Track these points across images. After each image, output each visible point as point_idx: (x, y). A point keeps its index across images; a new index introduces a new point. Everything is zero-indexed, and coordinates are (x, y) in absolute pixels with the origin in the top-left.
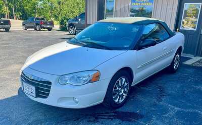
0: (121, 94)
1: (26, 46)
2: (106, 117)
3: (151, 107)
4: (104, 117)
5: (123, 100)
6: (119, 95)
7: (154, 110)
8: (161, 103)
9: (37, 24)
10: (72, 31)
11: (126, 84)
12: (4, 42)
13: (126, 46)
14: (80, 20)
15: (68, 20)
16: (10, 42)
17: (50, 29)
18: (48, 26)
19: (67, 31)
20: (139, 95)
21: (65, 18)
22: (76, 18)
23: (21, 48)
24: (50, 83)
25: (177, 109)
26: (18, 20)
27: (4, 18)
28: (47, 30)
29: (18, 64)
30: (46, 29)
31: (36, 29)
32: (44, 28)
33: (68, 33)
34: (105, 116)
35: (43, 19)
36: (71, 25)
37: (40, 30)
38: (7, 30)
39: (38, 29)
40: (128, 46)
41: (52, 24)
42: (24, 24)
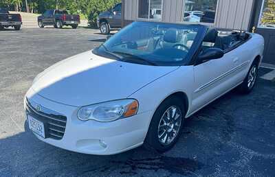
0: (170, 130)
1: (41, 53)
2: (148, 167)
3: (214, 150)
4: (144, 166)
5: (173, 138)
6: (166, 132)
7: (219, 156)
8: (229, 143)
9: (57, 20)
10: (104, 29)
11: (178, 116)
12: (11, 46)
13: (177, 60)
14: (115, 13)
15: (99, 13)
16: (19, 47)
17: (75, 26)
18: (73, 22)
19: (97, 28)
20: (196, 129)
21: (95, 10)
22: (110, 11)
23: (35, 55)
24: (65, 118)
25: (252, 153)
26: (32, 14)
27: (14, 10)
28: (71, 27)
29: (28, 80)
30: (69, 26)
31: (56, 27)
32: (67, 25)
33: (99, 31)
34: (147, 164)
35: (65, 12)
36: (103, 21)
37: (61, 27)
38: (17, 28)
39: (59, 26)
40: (181, 59)
41: (77, 18)
42: (40, 20)
